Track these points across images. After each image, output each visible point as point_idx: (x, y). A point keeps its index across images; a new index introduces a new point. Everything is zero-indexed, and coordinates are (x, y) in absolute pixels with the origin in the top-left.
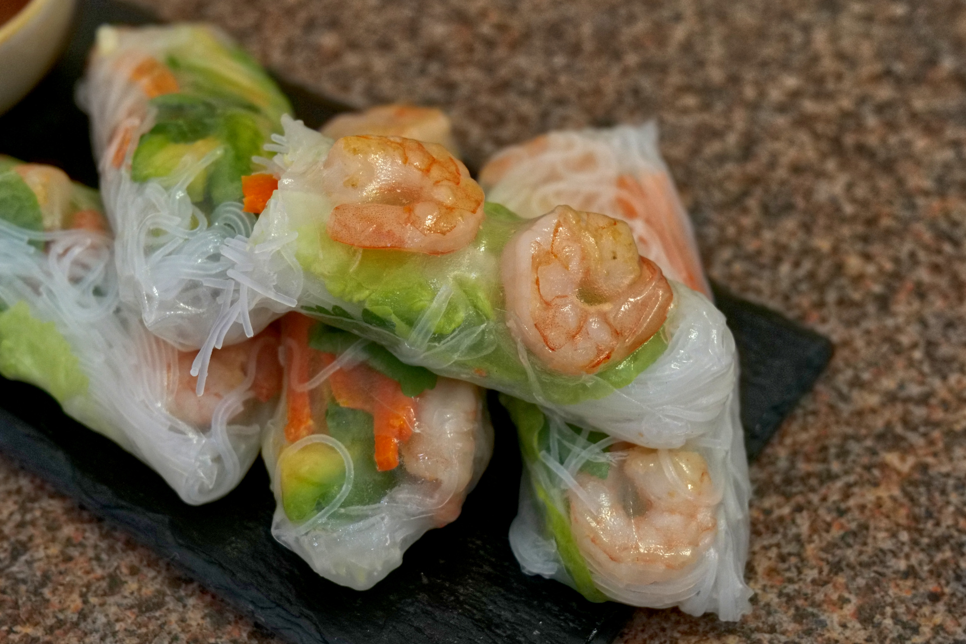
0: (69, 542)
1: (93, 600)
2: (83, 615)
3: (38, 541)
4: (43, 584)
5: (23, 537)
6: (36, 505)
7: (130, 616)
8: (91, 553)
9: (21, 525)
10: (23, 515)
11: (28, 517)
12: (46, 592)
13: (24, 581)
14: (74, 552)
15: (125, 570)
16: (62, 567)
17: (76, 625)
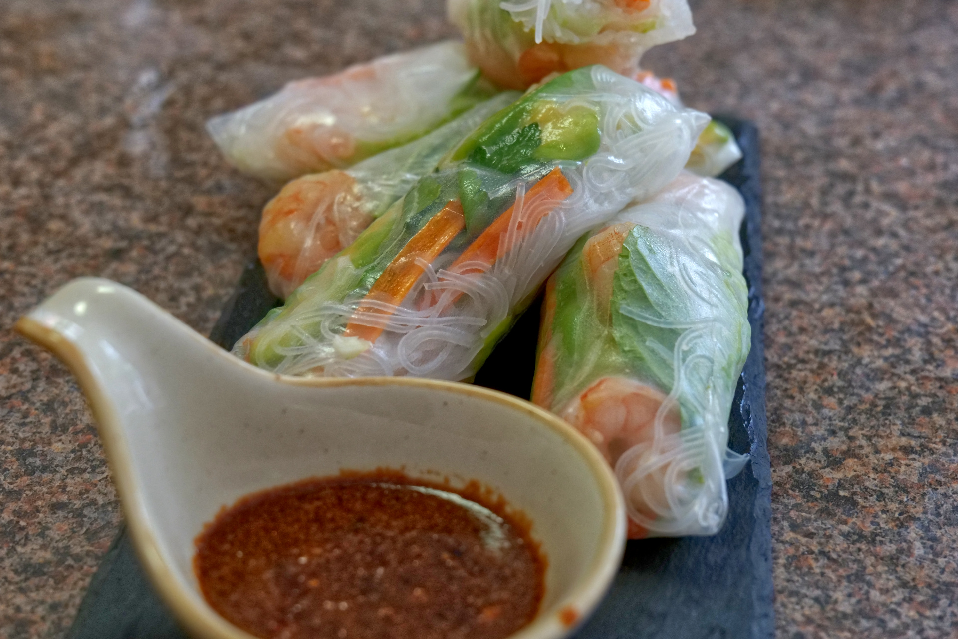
0: (790, 334)
1: (817, 306)
2: (832, 305)
3: (805, 348)
4: (833, 331)
5: (812, 356)
6: (781, 363)
7: (809, 287)
8: (786, 323)
9: (803, 361)
10: (795, 365)
11: (793, 362)
12: (836, 326)
13: (841, 339)
14: (795, 329)
15: (781, 303)
16: (810, 329)
17: (842, 305)
